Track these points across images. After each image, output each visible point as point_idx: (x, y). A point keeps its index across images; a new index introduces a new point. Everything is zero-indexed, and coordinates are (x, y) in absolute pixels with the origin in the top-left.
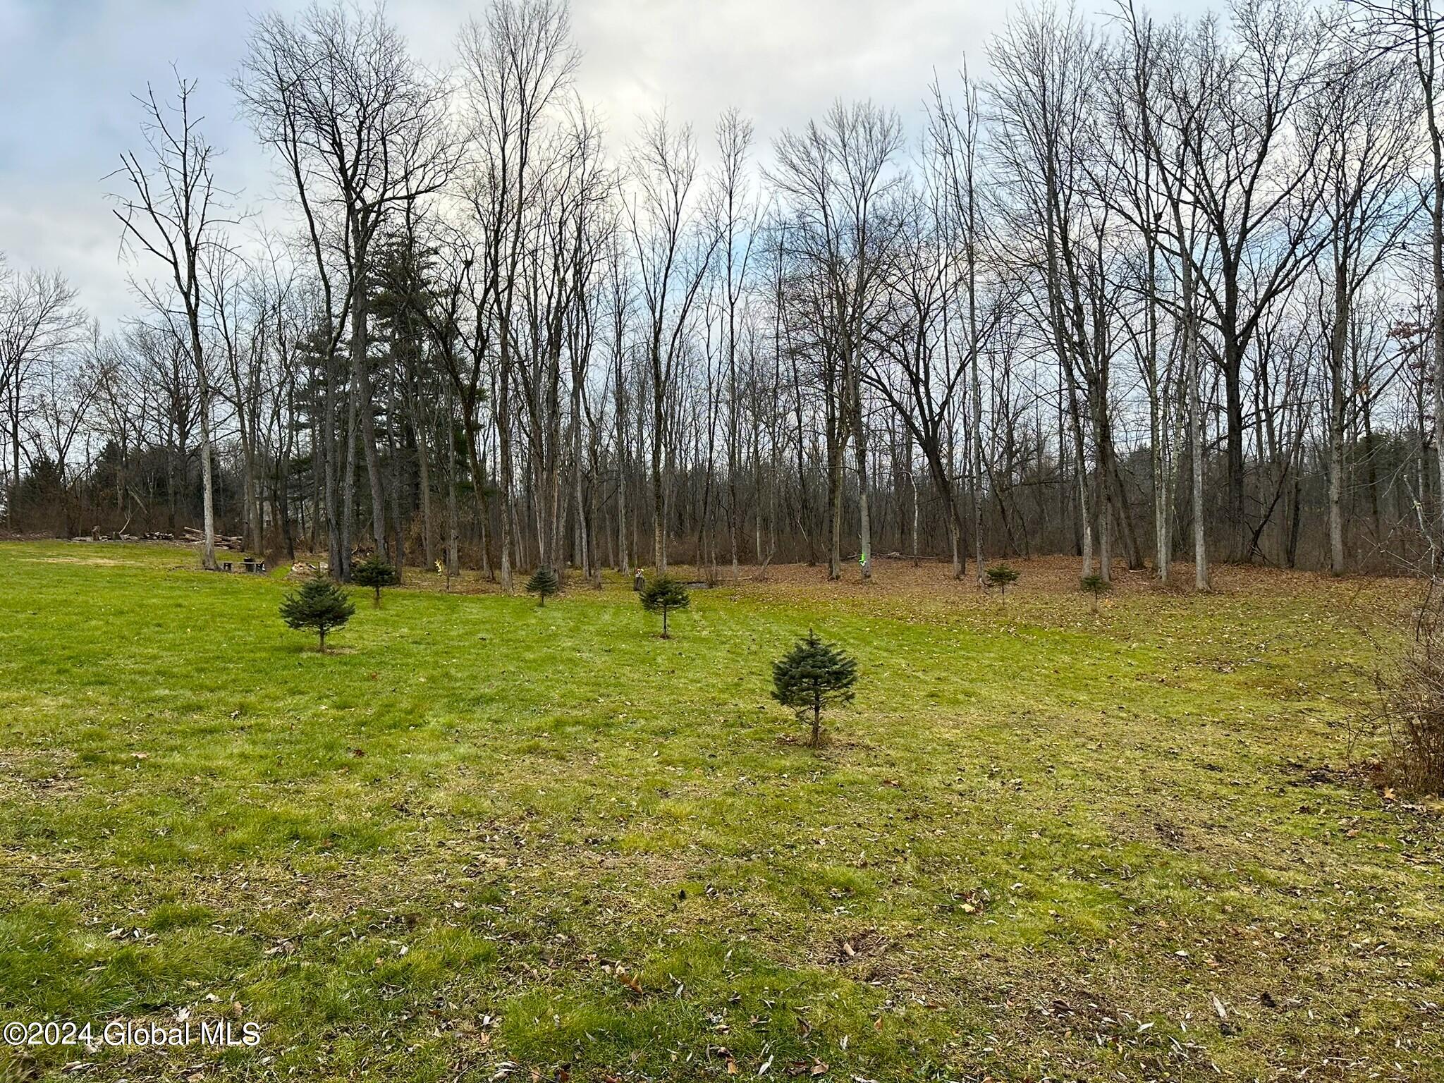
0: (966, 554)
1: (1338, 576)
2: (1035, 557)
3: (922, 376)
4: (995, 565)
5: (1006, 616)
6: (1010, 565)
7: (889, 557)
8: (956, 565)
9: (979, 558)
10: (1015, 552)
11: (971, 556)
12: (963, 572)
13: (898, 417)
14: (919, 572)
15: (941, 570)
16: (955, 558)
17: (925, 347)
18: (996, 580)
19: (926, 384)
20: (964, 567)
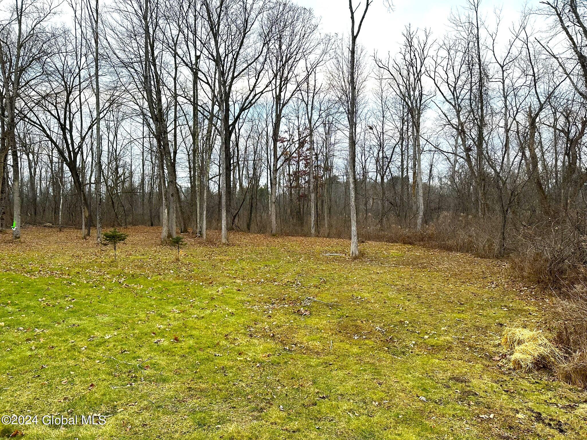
0: (90, 224)
1: (274, 235)
2: (129, 227)
3: (68, 127)
4: (110, 231)
5: (117, 267)
6: (121, 231)
7: (45, 226)
8: (84, 231)
9: (98, 226)
10: (119, 224)
11: (94, 226)
12: (88, 234)
13: (55, 151)
14: (61, 234)
15: (75, 233)
16: (83, 227)
17: (70, 112)
18: (110, 240)
19: (71, 131)
20: (89, 232)
